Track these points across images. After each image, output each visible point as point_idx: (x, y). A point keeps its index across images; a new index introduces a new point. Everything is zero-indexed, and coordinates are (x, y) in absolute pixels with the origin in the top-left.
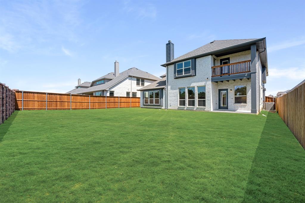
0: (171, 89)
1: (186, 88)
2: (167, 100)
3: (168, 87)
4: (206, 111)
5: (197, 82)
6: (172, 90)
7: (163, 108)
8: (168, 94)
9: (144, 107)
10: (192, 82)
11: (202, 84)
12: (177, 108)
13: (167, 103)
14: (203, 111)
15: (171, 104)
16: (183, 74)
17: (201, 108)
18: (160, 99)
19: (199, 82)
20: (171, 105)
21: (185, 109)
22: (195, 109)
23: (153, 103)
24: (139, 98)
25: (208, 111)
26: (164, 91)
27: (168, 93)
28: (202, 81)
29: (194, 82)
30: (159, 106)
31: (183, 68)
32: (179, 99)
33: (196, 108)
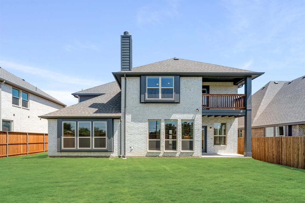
0: (133, 120)
1: (163, 120)
2: (123, 139)
3: (127, 116)
4: (195, 156)
5: (182, 113)
6: (135, 122)
7: (115, 154)
8: (126, 130)
9: (60, 154)
10: (174, 113)
11: (188, 117)
12: (144, 154)
13: (123, 146)
14: (191, 157)
15: (132, 148)
16: (160, 98)
17: (187, 153)
18: (109, 138)
19: (184, 113)
20: (131, 150)
21: (161, 155)
22: (177, 155)
23: (89, 147)
24: (46, 135)
25: (198, 156)
26: (117, 123)
27: (126, 128)
28: (189, 113)
29: (177, 113)
30: (106, 151)
31: (160, 88)
32: (148, 140)
33: (179, 153)
